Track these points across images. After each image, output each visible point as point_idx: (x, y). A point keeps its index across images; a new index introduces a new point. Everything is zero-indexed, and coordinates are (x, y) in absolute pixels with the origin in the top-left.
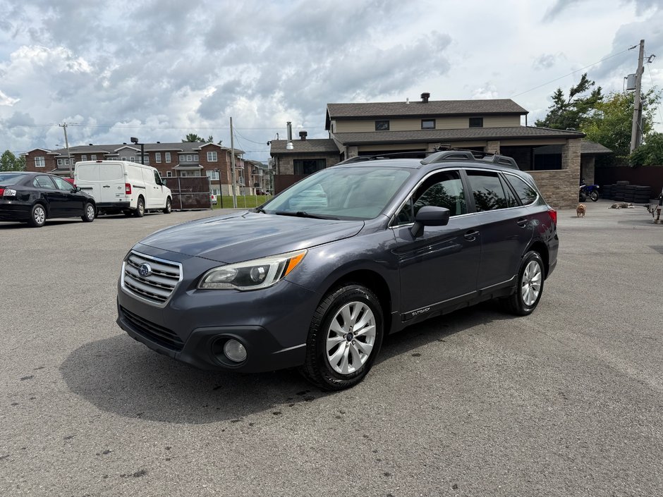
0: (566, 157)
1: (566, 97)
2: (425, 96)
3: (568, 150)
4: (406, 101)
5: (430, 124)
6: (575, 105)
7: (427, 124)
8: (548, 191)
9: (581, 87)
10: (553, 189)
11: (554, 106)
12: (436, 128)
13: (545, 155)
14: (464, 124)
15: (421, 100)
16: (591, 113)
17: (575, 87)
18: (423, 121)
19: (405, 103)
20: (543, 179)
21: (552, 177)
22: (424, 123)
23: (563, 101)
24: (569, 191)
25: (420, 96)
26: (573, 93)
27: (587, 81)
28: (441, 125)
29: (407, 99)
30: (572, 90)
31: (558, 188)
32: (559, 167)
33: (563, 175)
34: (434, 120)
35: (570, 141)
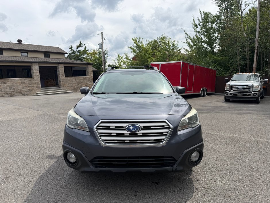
0: (88, 71)
1: (75, 49)
2: (20, 41)
3: (88, 69)
4: (9, 42)
5: (25, 54)
6: (78, 52)
7: (23, 54)
8: (83, 84)
9: (80, 46)
10: (85, 84)
11: (70, 52)
12: (29, 57)
13: (78, 71)
14: (42, 56)
15: (18, 42)
16: (85, 56)
17: (78, 45)
18: (21, 52)
19: (9, 43)
20: (81, 80)
21: (84, 79)
22: (22, 53)
23: (73, 50)
24: (91, 84)
25: (17, 41)
26: (78, 47)
27: (82, 44)
28: (30, 55)
29: (10, 41)
30: (77, 46)
31: (87, 83)
32: (86, 76)
33: (88, 78)
34: (27, 53)
35: (89, 66)
